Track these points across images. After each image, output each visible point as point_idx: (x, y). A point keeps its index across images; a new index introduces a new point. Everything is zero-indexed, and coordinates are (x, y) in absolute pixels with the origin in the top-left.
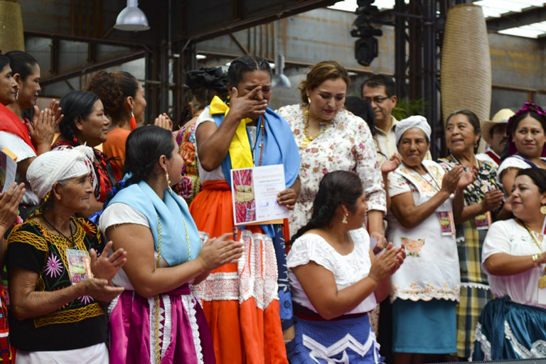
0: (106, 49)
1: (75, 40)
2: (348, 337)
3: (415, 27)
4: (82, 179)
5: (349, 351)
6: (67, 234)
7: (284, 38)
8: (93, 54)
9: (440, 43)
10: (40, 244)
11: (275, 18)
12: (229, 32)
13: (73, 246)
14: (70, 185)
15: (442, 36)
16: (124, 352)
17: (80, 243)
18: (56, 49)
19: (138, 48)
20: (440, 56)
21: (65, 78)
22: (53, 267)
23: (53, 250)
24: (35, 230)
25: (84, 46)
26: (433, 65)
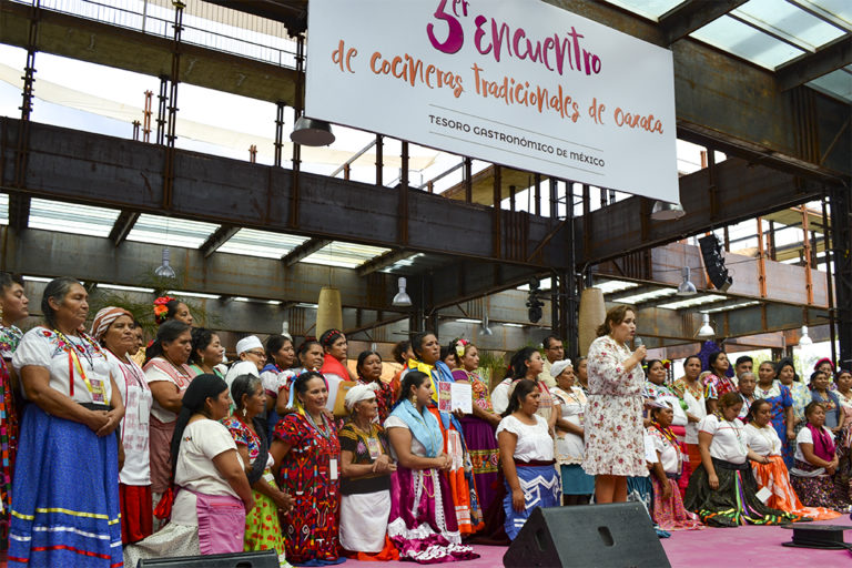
0: (387, 314)
1: (370, 309)
2: (540, 477)
3: (563, 300)
4: (371, 400)
5: (540, 485)
6: (367, 431)
7: (489, 306)
8: (380, 317)
9: (578, 309)
10: (353, 436)
11: (483, 296)
12: (457, 304)
13: (370, 436)
14: (363, 403)
15: (578, 306)
16: (398, 496)
17: (375, 435)
18: (359, 314)
19: (405, 313)
20: (578, 317)
21: (364, 330)
22: (361, 449)
23: (360, 439)
24: (350, 429)
25: (375, 312)
26: (574, 323)
